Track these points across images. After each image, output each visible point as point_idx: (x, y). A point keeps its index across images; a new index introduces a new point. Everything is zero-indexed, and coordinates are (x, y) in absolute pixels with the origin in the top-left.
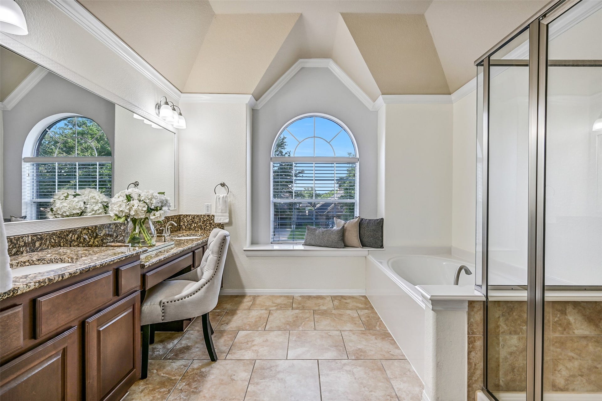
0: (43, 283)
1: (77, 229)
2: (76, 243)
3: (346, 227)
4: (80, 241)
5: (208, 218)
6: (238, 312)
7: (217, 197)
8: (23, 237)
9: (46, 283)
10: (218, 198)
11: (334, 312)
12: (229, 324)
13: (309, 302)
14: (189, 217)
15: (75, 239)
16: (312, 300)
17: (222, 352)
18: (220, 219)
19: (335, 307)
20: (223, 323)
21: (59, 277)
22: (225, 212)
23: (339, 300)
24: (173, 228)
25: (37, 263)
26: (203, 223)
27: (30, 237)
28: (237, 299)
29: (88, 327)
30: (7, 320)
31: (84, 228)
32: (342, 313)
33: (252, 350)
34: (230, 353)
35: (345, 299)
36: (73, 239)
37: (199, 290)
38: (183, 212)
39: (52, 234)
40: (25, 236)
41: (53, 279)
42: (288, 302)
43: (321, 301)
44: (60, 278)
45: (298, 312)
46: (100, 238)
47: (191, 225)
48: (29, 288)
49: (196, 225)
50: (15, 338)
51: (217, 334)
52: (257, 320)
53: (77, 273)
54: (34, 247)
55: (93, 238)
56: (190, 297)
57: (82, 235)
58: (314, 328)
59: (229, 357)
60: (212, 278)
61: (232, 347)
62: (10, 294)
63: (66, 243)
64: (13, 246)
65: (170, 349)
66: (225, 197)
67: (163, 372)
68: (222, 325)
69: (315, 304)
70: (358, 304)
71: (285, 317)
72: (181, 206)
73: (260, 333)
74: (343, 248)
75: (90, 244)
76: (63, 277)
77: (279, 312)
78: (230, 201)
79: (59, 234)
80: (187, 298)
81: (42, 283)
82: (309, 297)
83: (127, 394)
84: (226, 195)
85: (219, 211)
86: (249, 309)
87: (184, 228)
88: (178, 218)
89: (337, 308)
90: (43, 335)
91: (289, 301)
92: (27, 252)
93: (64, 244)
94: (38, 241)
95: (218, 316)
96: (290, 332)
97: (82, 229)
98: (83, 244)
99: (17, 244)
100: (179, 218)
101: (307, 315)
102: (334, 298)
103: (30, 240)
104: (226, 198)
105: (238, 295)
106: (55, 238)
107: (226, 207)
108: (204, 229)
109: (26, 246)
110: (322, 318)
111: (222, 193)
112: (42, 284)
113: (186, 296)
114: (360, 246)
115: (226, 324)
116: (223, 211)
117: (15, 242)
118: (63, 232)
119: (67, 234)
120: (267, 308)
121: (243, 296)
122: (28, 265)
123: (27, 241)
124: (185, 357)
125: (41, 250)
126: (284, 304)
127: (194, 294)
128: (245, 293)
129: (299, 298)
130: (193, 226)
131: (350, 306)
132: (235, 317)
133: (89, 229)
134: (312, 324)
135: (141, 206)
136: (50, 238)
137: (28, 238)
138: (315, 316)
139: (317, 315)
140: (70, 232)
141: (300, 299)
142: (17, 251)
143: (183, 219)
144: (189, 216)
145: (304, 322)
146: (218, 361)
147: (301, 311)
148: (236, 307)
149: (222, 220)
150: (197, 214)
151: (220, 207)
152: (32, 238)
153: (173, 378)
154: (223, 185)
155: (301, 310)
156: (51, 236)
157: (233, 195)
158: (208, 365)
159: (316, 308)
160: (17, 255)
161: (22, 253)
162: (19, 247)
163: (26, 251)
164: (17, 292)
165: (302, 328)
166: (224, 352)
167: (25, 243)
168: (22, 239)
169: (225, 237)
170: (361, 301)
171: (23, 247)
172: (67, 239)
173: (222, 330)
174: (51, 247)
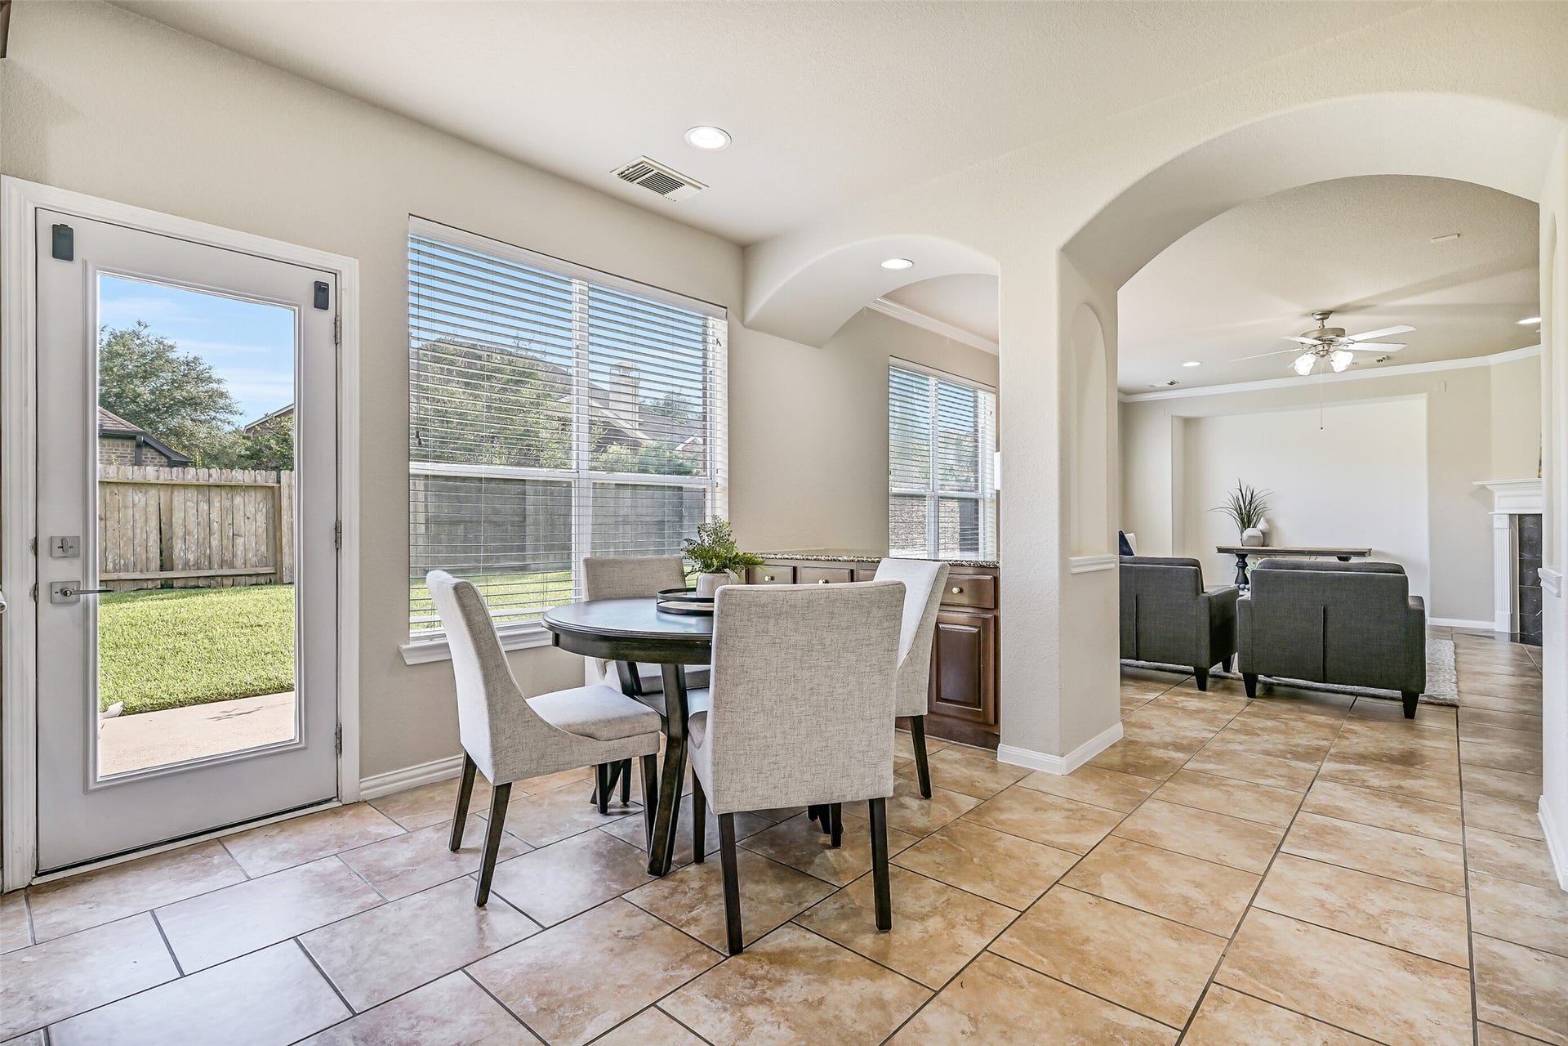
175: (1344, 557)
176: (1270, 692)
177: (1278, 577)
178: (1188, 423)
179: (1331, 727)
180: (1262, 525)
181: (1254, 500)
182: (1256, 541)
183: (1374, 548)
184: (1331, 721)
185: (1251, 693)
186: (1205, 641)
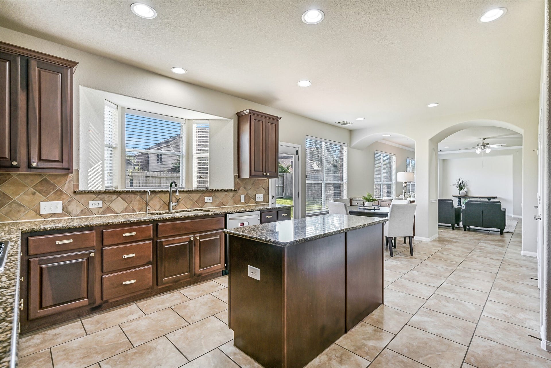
175: (489, 199)
176: (469, 230)
177: (471, 204)
178: (444, 160)
179: (484, 236)
180: (465, 190)
181: (463, 183)
182: (464, 194)
183: (498, 196)
184: (484, 235)
185: (465, 230)
186: (454, 218)
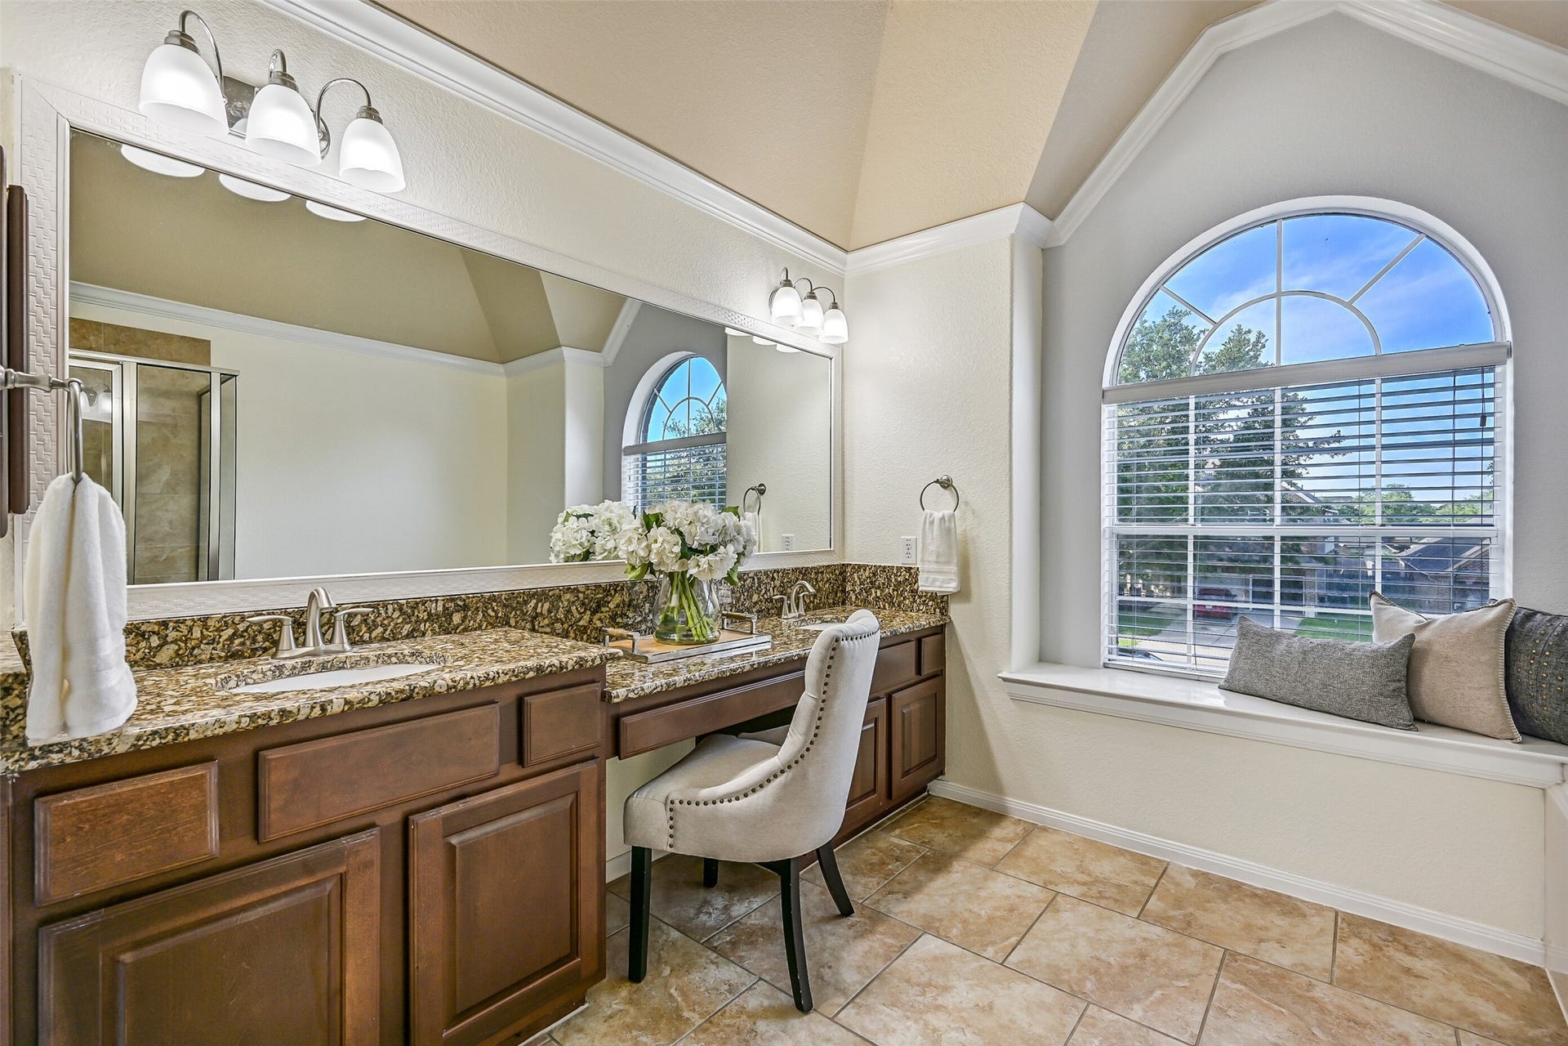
0: (264, 719)
1: (550, 591)
2: (546, 621)
3: (1429, 643)
4: (555, 615)
5: (907, 577)
6: (957, 866)
7: (926, 517)
8: (425, 603)
9: (271, 719)
10: (928, 521)
11: (1321, 991)
12: (909, 899)
13: (1223, 907)
14: (865, 570)
15: (545, 612)
16: (1240, 904)
17: (840, 990)
18: (935, 580)
19: (1337, 973)
20: (897, 887)
21: (313, 708)
22: (948, 563)
23: (1374, 945)
24: (821, 598)
25: (409, 659)
26: (897, 590)
27: (440, 604)
28: (975, 821)
29: (415, 833)
30: (171, 793)
31: (568, 589)
32: (1362, 1015)
33: (926, 1025)
34: (858, 1003)
35: (1407, 950)
36: (539, 610)
37: (761, 786)
38: (854, 556)
39: (489, 599)
40: (430, 601)
41: (295, 711)
42: (1136, 882)
43: (1279, 921)
44: (315, 710)
45: (1155, 937)
46: (606, 612)
47: (868, 591)
48: (221, 727)
49: (878, 594)
50: (190, 834)
51: (862, 919)
52: (999, 914)
53: (368, 702)
54: (450, 624)
55: (588, 612)
56: (734, 802)
57: (560, 604)
58: (1192, 1036)
59: (849, 1016)
60: (800, 759)
61: (875, 983)
62: (166, 737)
63: (523, 620)
64: (404, 619)
65: (735, 918)
66: (946, 519)
67: (680, 982)
68: (889, 894)
69: (1248, 927)
70: (1480, 1001)
71: (1100, 940)
72: (848, 541)
73: (982, 966)
74: (1408, 728)
75: (581, 623)
76: (323, 709)
77: (1085, 909)
78: (965, 531)
79: (505, 599)
80: (726, 803)
81: (259, 717)
82: (1233, 889)
83: (581, 1008)
84: (952, 511)
85: (930, 559)
86: (993, 866)
87: (853, 599)
88: (837, 572)
89: (1348, 981)
90: (273, 836)
91: (1143, 878)
92: (434, 633)
93: (517, 622)
94: (459, 611)
95: (897, 860)
96: (1089, 1012)
97: (560, 590)
98: (562, 625)
99: (413, 615)
100: (842, 573)
101: (1190, 964)
102: (1348, 926)
103: (440, 609)
104: (950, 520)
105: (984, 808)
106: (496, 608)
107: (950, 547)
108: (899, 605)
109: (433, 621)
110: (1252, 1003)
111: (941, 505)
112: (260, 721)
113: (726, 796)
114: (1509, 736)
115: (900, 896)
116: (942, 559)
117: (409, 611)
118: (515, 595)
119: (524, 601)
120: (1051, 883)
121: (996, 816)
122: (396, 663)
123: (433, 611)
124: (749, 959)
125: (465, 630)
126: (1119, 886)
127: (746, 795)
128: (1006, 807)
129: (1189, 878)
130: (874, 594)
131: (1425, 994)
132: (940, 882)
133: (579, 592)
134: (1192, 1012)
135: (668, 542)
136: (486, 607)
137: (436, 606)
138: (1221, 980)
139: (1234, 981)
140: (533, 596)
141: (1190, 882)
142: (414, 630)
143: (851, 575)
144: (865, 567)
145: (1161, 987)
146: (813, 1015)
147: (1170, 937)
148: (957, 848)
149: (938, 584)
150: (882, 565)
151: (932, 548)
152: (444, 605)
153: (686, 1014)
154: (946, 484)
155: (1175, 931)
156: (487, 603)
157: (974, 513)
158: (780, 1014)
159: (1244, 948)
160: (413, 637)
161: (424, 634)
162: (416, 622)
163: (431, 630)
164: (188, 734)
165: (1140, 1013)
166: (843, 992)
167: (430, 614)
168: (423, 605)
169: (837, 640)
170: (1502, 989)
171: (426, 621)
172: (525, 611)
173: (883, 911)
174: (487, 626)
